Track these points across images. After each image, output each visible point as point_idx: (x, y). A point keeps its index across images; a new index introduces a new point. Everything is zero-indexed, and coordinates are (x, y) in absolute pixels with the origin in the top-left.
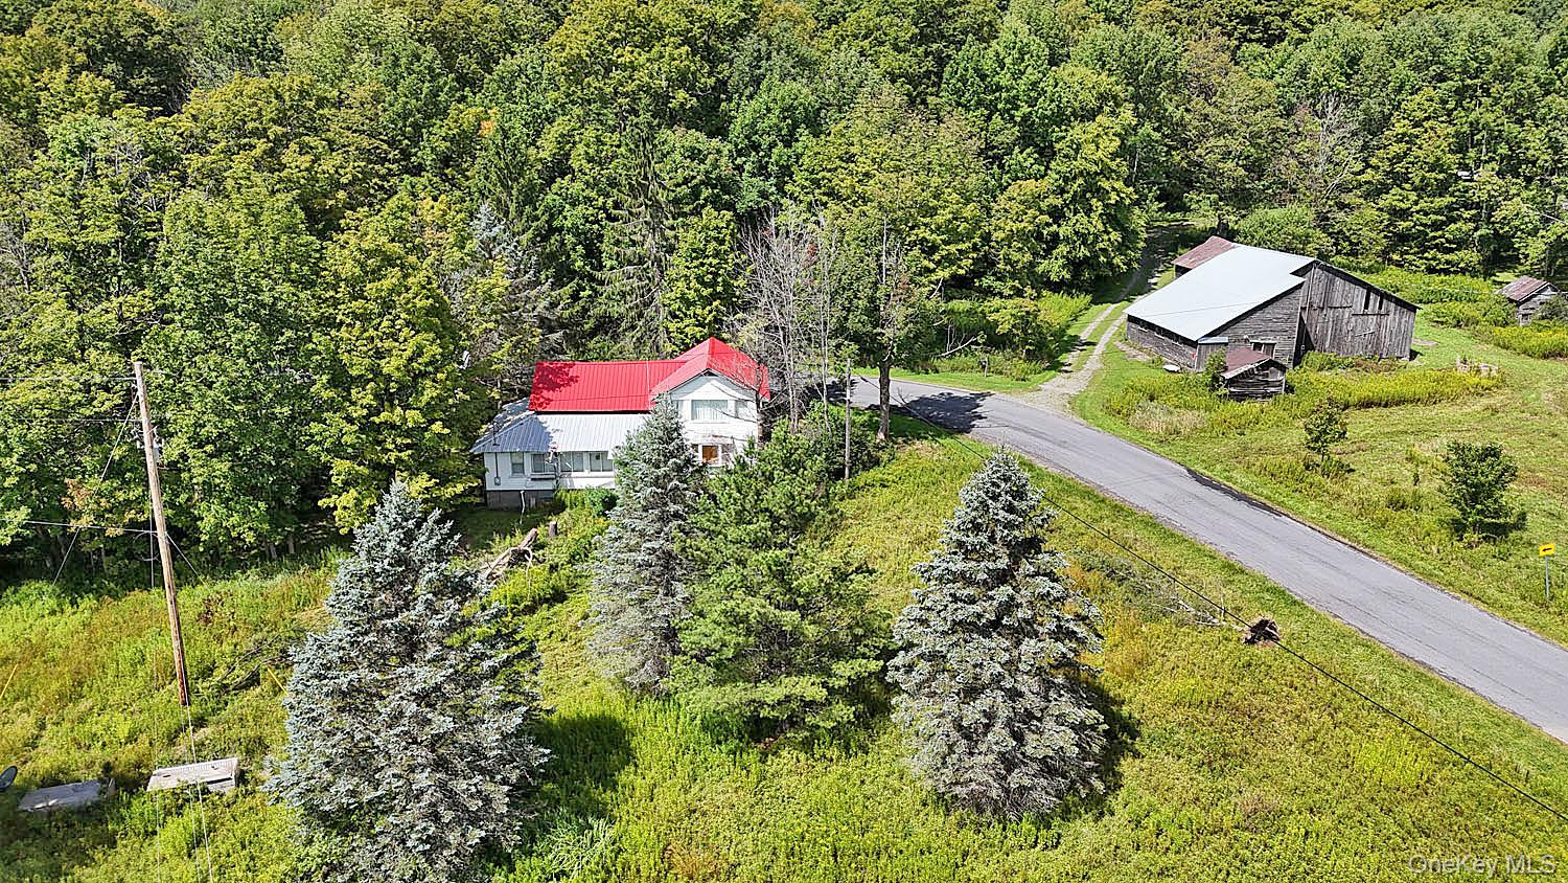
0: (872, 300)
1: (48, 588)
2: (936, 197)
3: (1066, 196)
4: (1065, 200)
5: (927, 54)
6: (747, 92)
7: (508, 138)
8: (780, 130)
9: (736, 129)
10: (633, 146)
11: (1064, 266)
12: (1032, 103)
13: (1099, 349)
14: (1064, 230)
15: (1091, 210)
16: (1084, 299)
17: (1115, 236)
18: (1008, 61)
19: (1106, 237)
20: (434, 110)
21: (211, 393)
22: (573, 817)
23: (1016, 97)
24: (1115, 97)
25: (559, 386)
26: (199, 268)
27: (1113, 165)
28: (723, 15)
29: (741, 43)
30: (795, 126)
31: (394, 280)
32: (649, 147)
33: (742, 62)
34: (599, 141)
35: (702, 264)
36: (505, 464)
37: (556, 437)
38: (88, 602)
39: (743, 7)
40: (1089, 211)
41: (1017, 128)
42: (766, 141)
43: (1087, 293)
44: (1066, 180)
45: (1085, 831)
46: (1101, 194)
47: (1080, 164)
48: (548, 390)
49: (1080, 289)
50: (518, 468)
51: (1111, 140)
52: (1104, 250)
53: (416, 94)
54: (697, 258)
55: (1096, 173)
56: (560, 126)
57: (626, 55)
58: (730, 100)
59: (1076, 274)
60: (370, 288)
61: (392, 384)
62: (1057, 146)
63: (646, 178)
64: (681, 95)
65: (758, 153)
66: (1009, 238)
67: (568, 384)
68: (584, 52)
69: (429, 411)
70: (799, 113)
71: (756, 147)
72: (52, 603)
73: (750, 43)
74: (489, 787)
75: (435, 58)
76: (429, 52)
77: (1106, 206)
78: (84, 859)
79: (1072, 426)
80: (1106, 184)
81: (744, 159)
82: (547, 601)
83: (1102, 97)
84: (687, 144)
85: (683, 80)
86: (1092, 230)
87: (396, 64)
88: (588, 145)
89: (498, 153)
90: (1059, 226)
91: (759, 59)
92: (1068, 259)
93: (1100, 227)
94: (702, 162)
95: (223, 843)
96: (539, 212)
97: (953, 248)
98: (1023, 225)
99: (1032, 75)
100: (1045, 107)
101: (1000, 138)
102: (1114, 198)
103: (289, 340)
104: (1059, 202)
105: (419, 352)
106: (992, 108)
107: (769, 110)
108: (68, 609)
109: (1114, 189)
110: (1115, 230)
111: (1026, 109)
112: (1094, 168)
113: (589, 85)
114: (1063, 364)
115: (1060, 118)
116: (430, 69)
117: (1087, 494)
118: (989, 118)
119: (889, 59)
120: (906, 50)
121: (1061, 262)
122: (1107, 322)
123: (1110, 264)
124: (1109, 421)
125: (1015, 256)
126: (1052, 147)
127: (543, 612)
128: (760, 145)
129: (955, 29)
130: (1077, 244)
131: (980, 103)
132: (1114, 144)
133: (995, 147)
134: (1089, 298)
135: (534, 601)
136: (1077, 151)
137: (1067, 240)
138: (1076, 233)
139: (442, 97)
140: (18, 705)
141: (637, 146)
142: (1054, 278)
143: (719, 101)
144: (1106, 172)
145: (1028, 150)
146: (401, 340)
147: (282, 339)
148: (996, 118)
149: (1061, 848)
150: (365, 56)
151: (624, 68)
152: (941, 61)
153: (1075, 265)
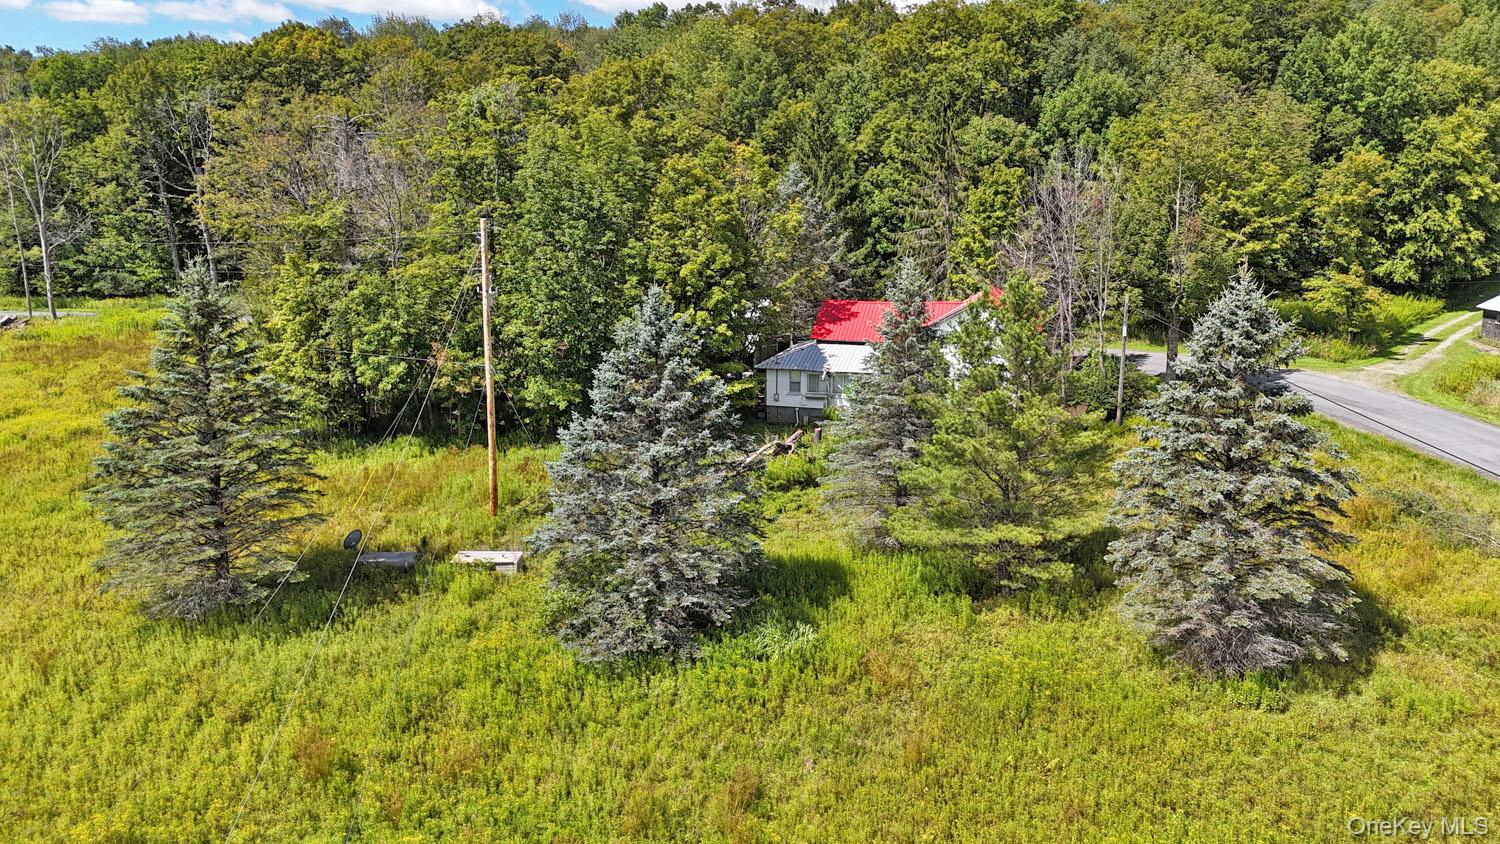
0: (1160, 245)
1: (415, 440)
2: (1252, 169)
3: (1416, 190)
4: (1414, 196)
5: (1260, 50)
6: (1061, 85)
7: (823, 113)
8: (1090, 117)
9: (1045, 121)
10: (934, 113)
11: (1410, 267)
12: (1379, 92)
13: (1443, 345)
14: (1412, 227)
15: (1446, 206)
16: (1432, 304)
17: (1477, 235)
18: (1354, 50)
19: (1464, 236)
20: (768, 104)
21: (545, 278)
22: (783, 619)
23: (1361, 88)
24: (1484, 90)
25: (840, 320)
26: (546, 176)
27: (1478, 159)
28: (1043, 16)
29: (1059, 39)
30: (1107, 114)
31: (699, 196)
32: (949, 114)
33: (1057, 56)
34: (909, 128)
35: (989, 217)
36: (784, 380)
37: (831, 361)
38: (441, 452)
39: (1064, 8)
40: (1444, 207)
41: (1361, 119)
42: (1074, 129)
43: (1439, 297)
44: (1416, 173)
45: (1323, 703)
46: (1460, 189)
47: (1433, 155)
48: (830, 323)
49: (1430, 293)
50: (795, 387)
51: (1475, 132)
52: (1461, 250)
53: (753, 90)
54: (984, 211)
55: (1454, 165)
56: (878, 119)
57: (941, 49)
58: (1042, 93)
59: (1425, 277)
60: (679, 203)
61: (688, 288)
62: (1407, 137)
63: (944, 143)
64: (993, 85)
65: (1066, 140)
66: (1335, 215)
67: (849, 319)
68: (903, 47)
69: (716, 313)
70: (1113, 100)
71: (1065, 134)
72: (416, 449)
73: (1066, 39)
74: (705, 563)
75: (774, 61)
76: (769, 57)
77: (1465, 201)
78: (395, 598)
79: (1396, 399)
80: (1464, 179)
81: (1051, 147)
82: (800, 483)
83: (1469, 89)
84: (993, 128)
85: (996, 71)
86: (1447, 227)
87: (740, 67)
88: (898, 132)
89: (813, 126)
90: (1406, 224)
91: (1076, 53)
92: (1416, 259)
93: (1457, 224)
94: (1008, 144)
95: (497, 601)
96: (844, 181)
97: (1267, 221)
98: (1351, 198)
99: (1380, 63)
100: (1395, 96)
101: (1338, 130)
102: (1476, 193)
103: (610, 242)
104: (1407, 197)
105: (712, 259)
106: (1332, 101)
107: (1080, 98)
108: (426, 453)
109: (1476, 184)
110: (1476, 228)
111: (1370, 98)
112: (1451, 160)
113: (906, 76)
114: (1395, 354)
115: (1412, 108)
116: (769, 72)
117: (1398, 449)
118: (1328, 109)
119: (1217, 53)
120: (1235, 46)
121: (1408, 262)
122: (1460, 326)
123: (1468, 266)
124: (1443, 398)
125: (1340, 230)
126: (1402, 138)
127: (796, 491)
128: (1068, 132)
129: (1294, 24)
130: (1428, 244)
131: (1318, 94)
132: (1478, 135)
133: (1333, 139)
134: (1441, 303)
135: (789, 480)
136: (1431, 141)
137: (1413, 238)
138: (1427, 231)
139: (776, 93)
140: (375, 505)
141: (939, 114)
142: (1397, 278)
143: (1031, 95)
144: (1467, 167)
145: (1372, 142)
146: (700, 248)
147: (605, 239)
148: (1337, 110)
149: (1288, 714)
150: (716, 63)
151: (940, 60)
152: (1276, 57)
153: (1424, 265)
